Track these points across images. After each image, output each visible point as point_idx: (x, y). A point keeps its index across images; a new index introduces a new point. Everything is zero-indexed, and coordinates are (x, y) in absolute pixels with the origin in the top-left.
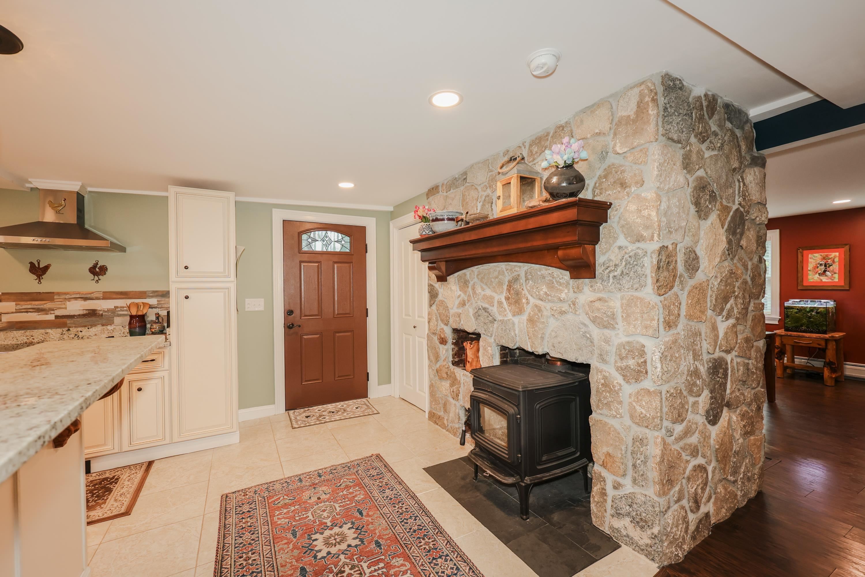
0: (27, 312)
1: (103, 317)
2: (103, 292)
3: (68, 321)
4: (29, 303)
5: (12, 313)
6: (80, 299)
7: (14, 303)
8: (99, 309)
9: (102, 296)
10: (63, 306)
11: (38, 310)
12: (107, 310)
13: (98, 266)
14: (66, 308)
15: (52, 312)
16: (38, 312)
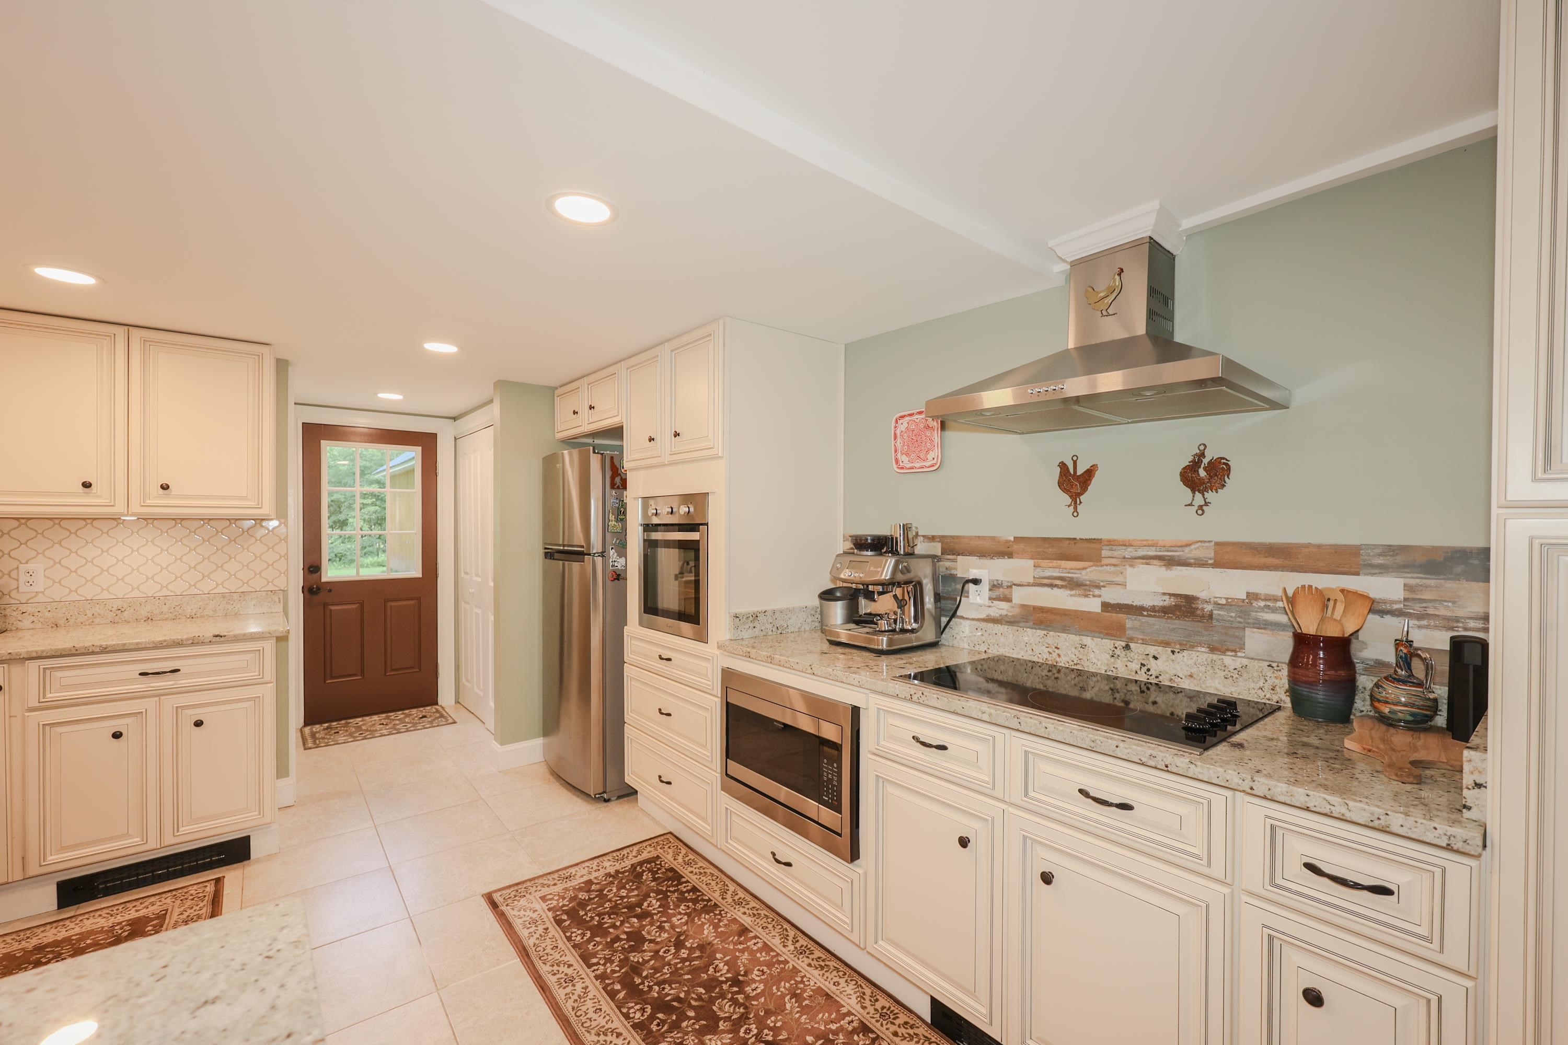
0: (1051, 586)
1: (1215, 623)
2: (1217, 544)
3: (1130, 622)
4: (1055, 563)
5: (1029, 585)
6: (1155, 562)
7: (1031, 563)
8: (1203, 595)
9: (1212, 555)
10: (1119, 579)
11: (1073, 584)
12: (1224, 602)
13: (1205, 461)
14: (1124, 585)
15: (1097, 592)
16: (1071, 589)
